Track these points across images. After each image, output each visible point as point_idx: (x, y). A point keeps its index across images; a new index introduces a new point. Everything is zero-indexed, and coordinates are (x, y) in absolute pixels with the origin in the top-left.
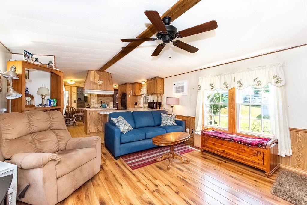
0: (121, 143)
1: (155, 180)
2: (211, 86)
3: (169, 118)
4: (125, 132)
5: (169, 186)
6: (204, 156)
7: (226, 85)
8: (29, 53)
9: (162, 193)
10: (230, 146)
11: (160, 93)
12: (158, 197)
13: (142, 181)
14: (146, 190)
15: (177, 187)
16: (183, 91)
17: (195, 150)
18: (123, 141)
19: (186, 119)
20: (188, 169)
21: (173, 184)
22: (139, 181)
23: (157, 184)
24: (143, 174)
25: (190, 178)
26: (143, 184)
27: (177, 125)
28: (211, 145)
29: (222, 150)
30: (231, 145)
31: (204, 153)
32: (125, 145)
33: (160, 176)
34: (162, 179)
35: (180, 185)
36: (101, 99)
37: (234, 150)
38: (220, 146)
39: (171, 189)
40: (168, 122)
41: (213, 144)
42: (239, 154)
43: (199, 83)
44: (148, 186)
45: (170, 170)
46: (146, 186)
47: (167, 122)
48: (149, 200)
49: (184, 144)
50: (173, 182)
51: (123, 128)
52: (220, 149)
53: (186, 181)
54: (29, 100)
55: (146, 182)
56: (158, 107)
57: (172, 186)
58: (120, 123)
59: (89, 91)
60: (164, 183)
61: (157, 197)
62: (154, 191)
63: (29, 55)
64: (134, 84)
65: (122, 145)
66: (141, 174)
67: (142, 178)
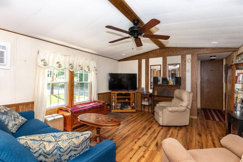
1: (133, 149)
5: (136, 142)
9: (145, 143)
34: (130, 146)
44: (143, 151)
48: (155, 147)
50: (131, 141)
66: (132, 159)
67: (137, 157)
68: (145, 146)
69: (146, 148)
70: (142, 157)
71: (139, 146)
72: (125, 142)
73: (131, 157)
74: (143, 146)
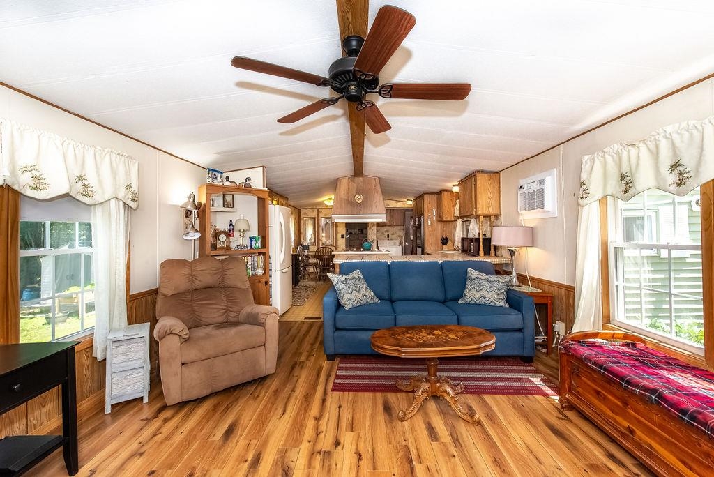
0: (337, 329)
1: (350, 429)
2: (623, 182)
3: (486, 283)
4: (350, 306)
5: (360, 458)
6: (559, 425)
7: (681, 174)
8: (216, 171)
9: (329, 466)
10: (652, 422)
11: (486, 212)
12: (314, 468)
13: (324, 422)
14: (310, 442)
15: (374, 468)
16: (542, 206)
17: (546, 395)
18: (339, 325)
19: (555, 291)
20: (456, 441)
21: (373, 458)
22: (317, 419)
23: (342, 441)
24: (340, 407)
25: (432, 466)
26: (317, 427)
27: (507, 306)
28: (589, 393)
29: (626, 424)
30: (656, 418)
31: (569, 414)
32: (344, 333)
33: (367, 426)
34: (365, 434)
35: (386, 469)
36: (388, 231)
37: (667, 441)
38: (618, 406)
39: (354, 468)
40: (481, 293)
41: (598, 393)
42: (691, 468)
43: (582, 175)
44: (322, 435)
45: (406, 423)
46: (318, 434)
47: (477, 295)
48: (292, 465)
49: (530, 368)
50: (378, 455)
51: (347, 296)
52: (619, 419)
53: (412, 469)
54: (224, 240)
55: (327, 427)
56: (482, 253)
57: (366, 463)
58: (342, 286)
59: (339, 218)
60: (357, 445)
61: (309, 468)
62: (320, 452)
63: (216, 173)
64: (439, 193)
65: (337, 333)
66: (337, 406)
67: (329, 414)
68: (325, 452)
69: (318, 448)
70: (318, 417)
71: (340, 447)
72: (390, 443)
73: (341, 409)
74: (329, 452)
